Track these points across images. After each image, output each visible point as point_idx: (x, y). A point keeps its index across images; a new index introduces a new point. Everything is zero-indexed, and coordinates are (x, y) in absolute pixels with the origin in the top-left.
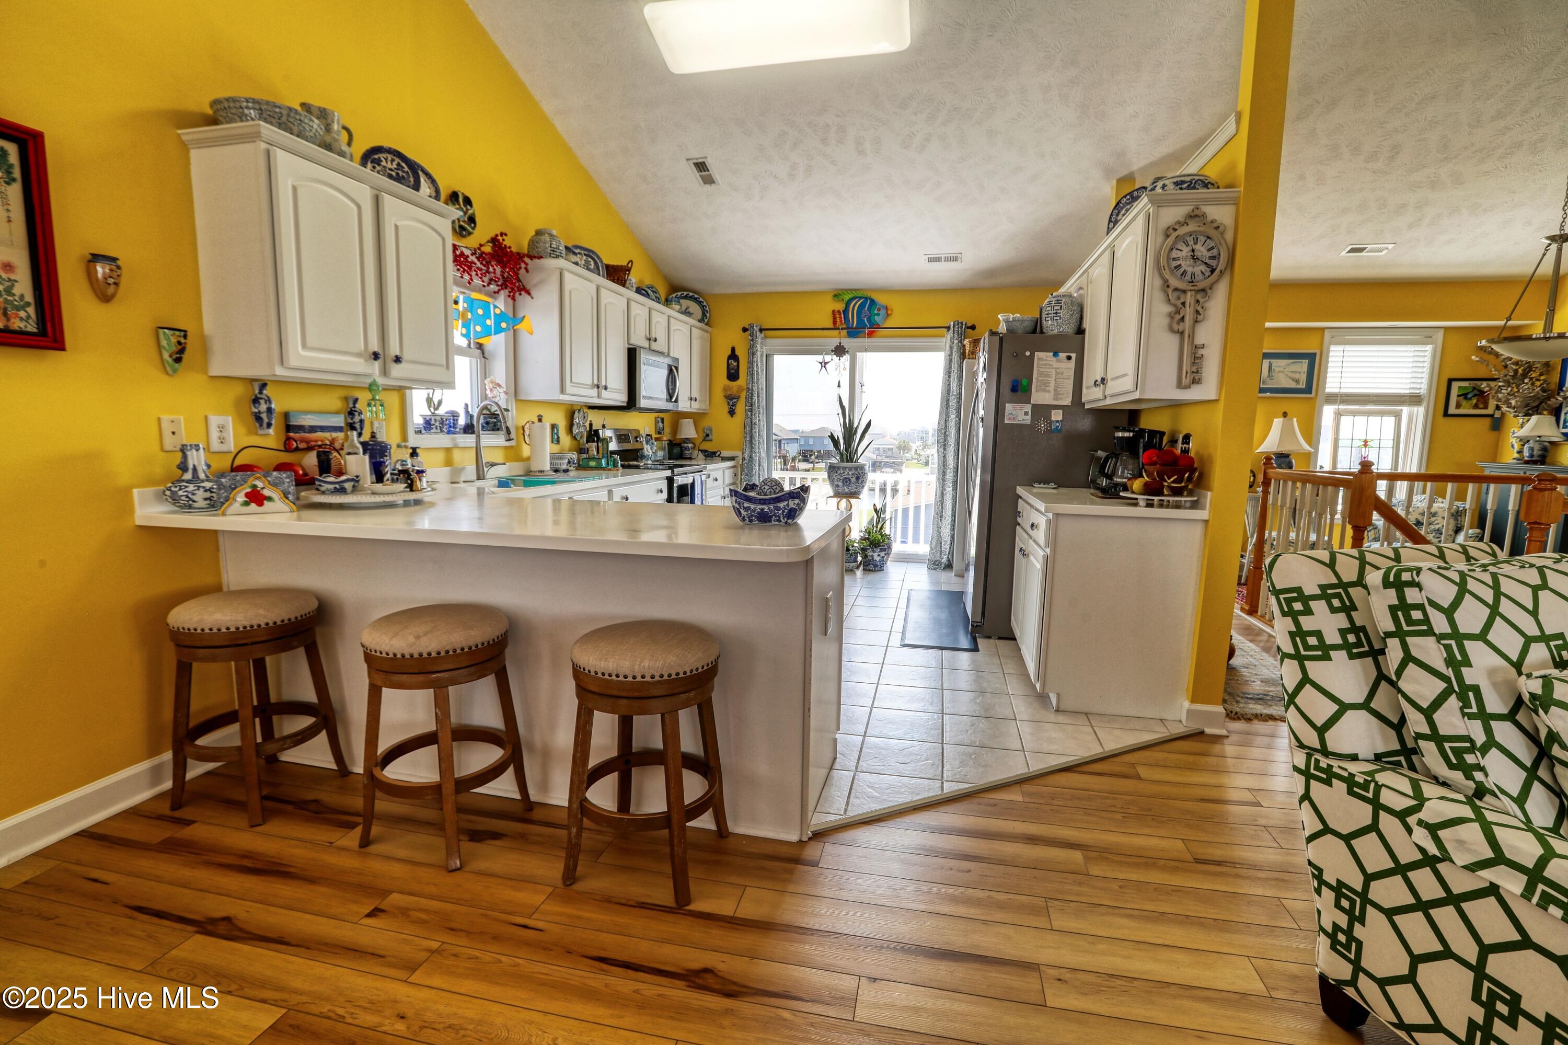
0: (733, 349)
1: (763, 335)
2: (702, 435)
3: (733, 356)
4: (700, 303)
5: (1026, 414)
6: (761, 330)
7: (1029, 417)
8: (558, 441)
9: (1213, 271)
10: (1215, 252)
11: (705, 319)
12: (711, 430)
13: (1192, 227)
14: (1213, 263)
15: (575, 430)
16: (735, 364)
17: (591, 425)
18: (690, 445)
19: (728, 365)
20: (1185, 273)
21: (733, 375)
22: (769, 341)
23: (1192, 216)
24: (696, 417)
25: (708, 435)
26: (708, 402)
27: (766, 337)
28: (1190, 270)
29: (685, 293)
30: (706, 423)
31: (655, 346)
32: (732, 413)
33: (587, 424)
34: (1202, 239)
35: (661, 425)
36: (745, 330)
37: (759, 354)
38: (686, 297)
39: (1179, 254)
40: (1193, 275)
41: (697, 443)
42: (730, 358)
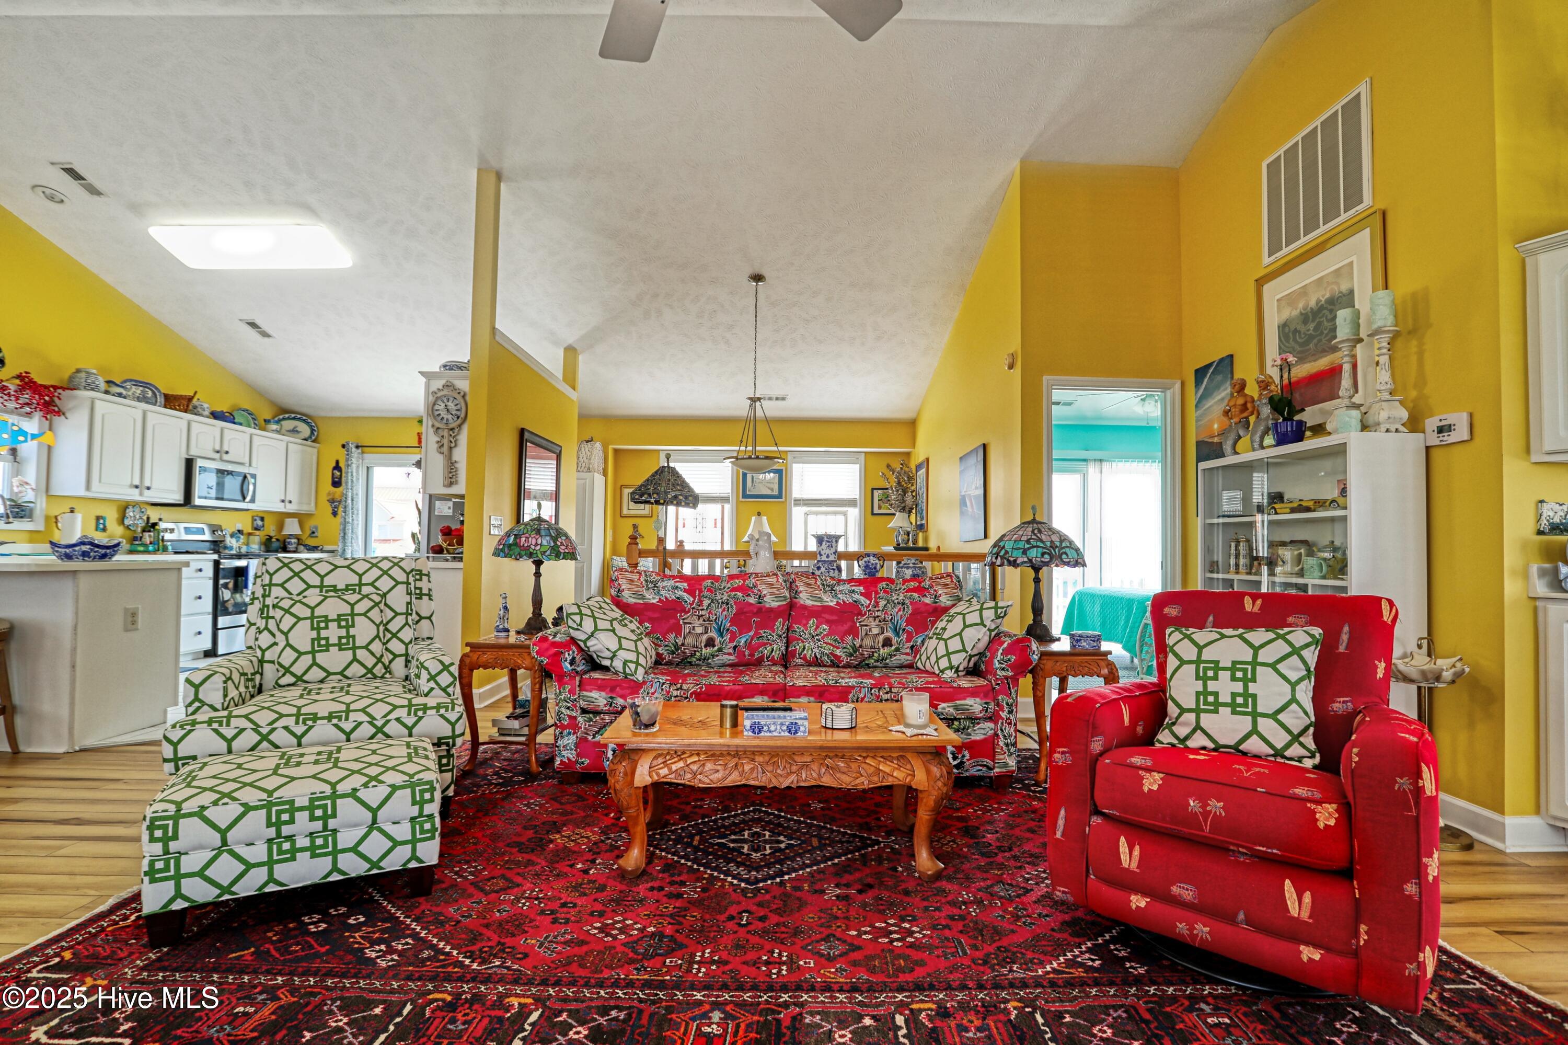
0: (337, 462)
1: (360, 450)
2: (308, 532)
3: (337, 467)
4: (308, 423)
5: (449, 508)
6: (357, 447)
7: (451, 511)
8: (104, 530)
9: (458, 418)
10: (458, 407)
11: (314, 438)
12: (316, 528)
13: (445, 392)
14: (458, 413)
15: (127, 522)
16: (338, 474)
17: (148, 518)
18: (293, 541)
19: (333, 474)
20: (442, 419)
21: (336, 483)
22: (365, 455)
23: (446, 386)
24: (301, 518)
25: (313, 533)
26: (313, 504)
27: (363, 452)
28: (445, 417)
29: (293, 415)
30: (311, 523)
31: (226, 457)
32: (335, 514)
33: (145, 518)
34: (451, 399)
35: (260, 523)
36: (343, 446)
37: (354, 466)
38: (294, 418)
39: (439, 408)
40: (447, 420)
41: (304, 538)
42: (335, 468)
